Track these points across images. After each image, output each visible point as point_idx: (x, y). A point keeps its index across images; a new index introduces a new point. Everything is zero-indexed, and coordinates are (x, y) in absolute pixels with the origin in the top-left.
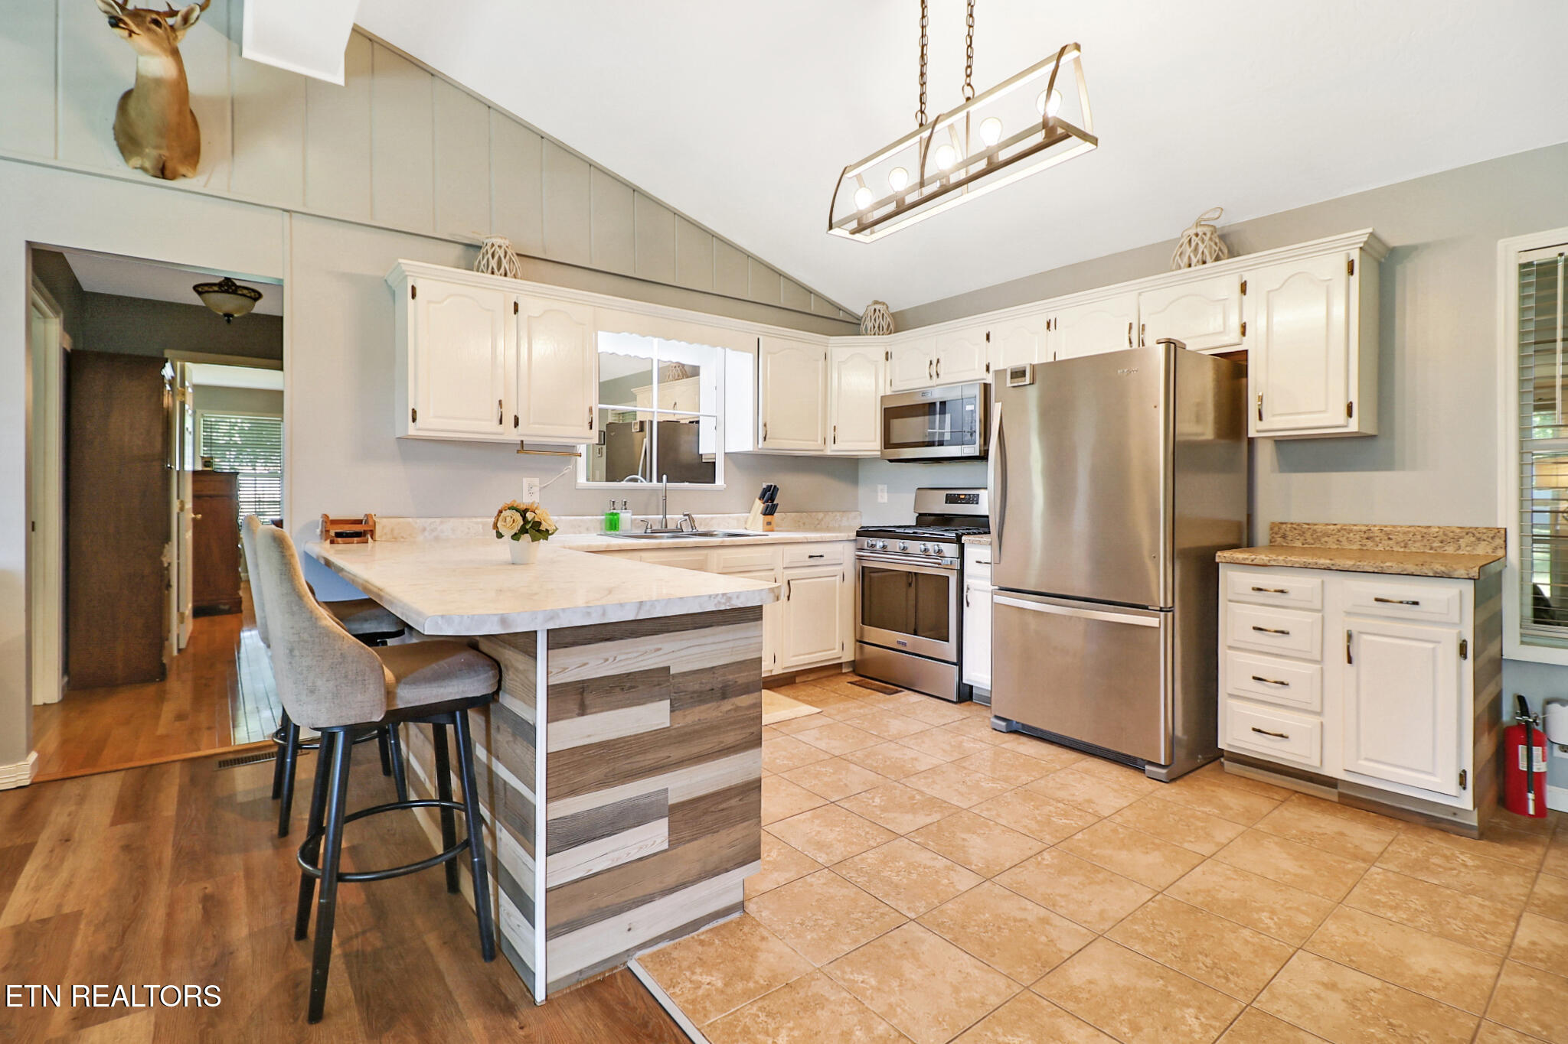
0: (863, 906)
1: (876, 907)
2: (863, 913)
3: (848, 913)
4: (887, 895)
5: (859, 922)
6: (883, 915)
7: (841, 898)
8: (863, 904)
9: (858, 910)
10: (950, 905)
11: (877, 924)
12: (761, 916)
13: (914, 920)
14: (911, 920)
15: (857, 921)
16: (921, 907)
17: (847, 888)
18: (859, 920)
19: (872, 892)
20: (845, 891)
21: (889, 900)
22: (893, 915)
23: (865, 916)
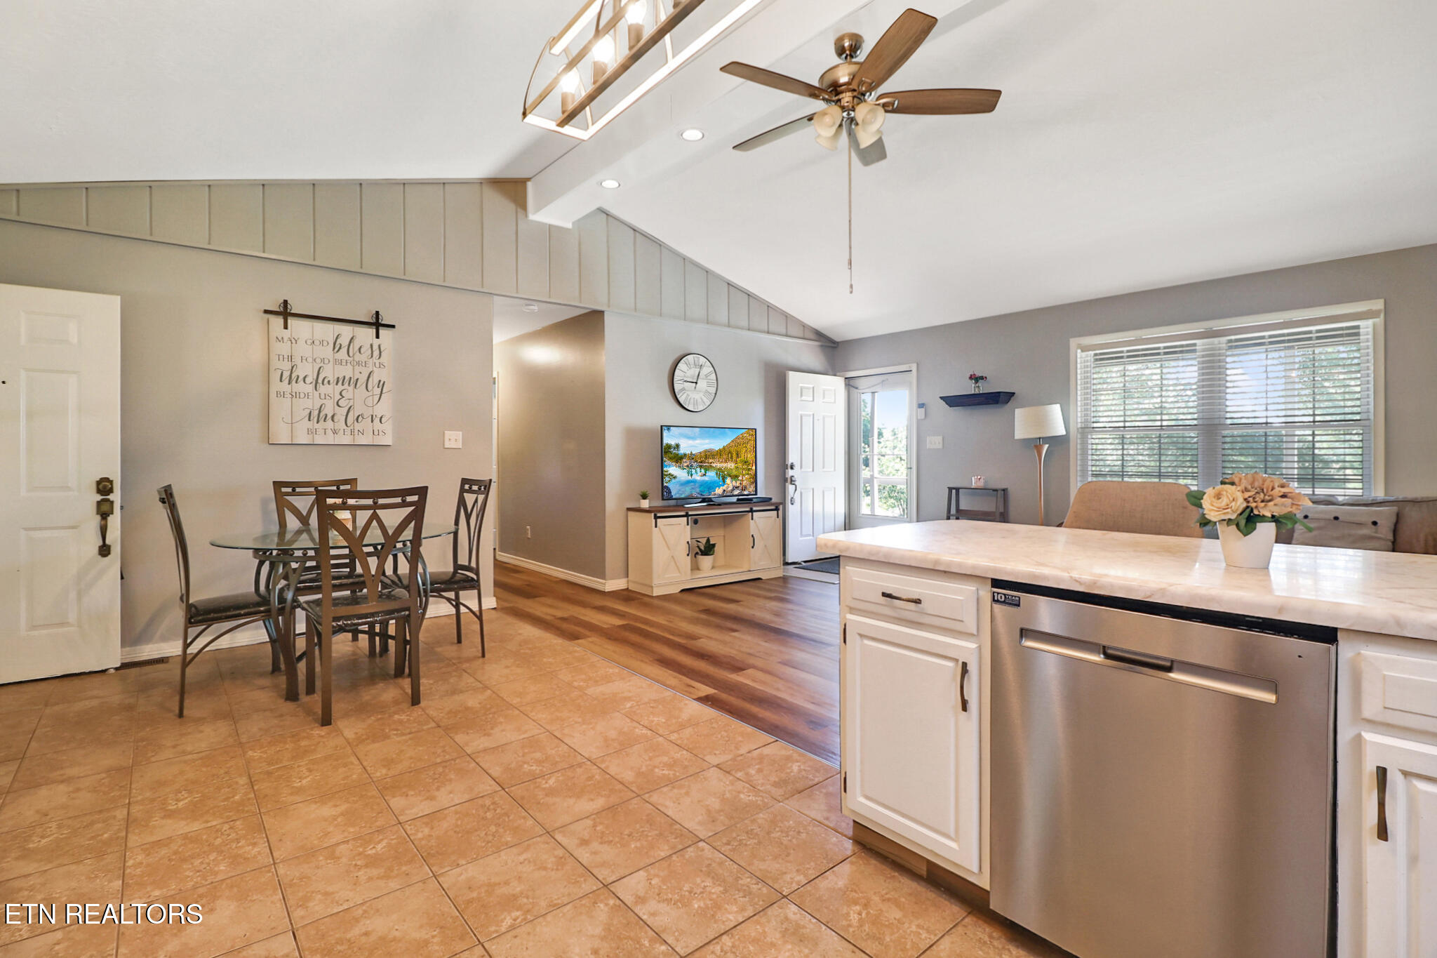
0: (746, 851)
1: (733, 850)
2: (746, 845)
3: (760, 843)
4: (721, 864)
5: (750, 836)
6: (728, 844)
7: (766, 858)
8: (745, 853)
9: (751, 847)
10: (663, 854)
11: (734, 835)
12: (837, 838)
13: (701, 840)
14: (704, 841)
15: (752, 837)
16: (691, 852)
17: (760, 870)
18: (749, 838)
19: (736, 866)
20: (763, 866)
21: (720, 858)
22: (718, 844)
23: (744, 842)
